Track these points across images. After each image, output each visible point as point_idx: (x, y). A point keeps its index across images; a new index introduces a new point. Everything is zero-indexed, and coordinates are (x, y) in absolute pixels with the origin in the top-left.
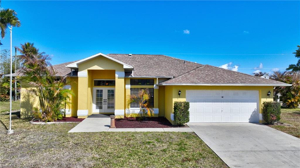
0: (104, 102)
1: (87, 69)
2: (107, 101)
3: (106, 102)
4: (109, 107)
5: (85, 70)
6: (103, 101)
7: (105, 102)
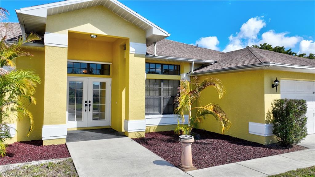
0: (86, 105)
1: (68, 29)
2: (91, 103)
3: (90, 105)
4: (95, 117)
5: (64, 31)
6: (84, 104)
7: (88, 107)
